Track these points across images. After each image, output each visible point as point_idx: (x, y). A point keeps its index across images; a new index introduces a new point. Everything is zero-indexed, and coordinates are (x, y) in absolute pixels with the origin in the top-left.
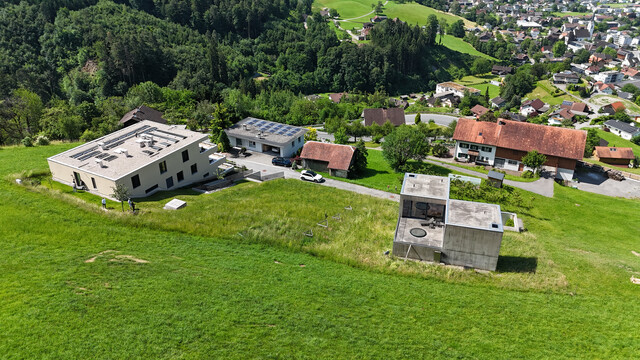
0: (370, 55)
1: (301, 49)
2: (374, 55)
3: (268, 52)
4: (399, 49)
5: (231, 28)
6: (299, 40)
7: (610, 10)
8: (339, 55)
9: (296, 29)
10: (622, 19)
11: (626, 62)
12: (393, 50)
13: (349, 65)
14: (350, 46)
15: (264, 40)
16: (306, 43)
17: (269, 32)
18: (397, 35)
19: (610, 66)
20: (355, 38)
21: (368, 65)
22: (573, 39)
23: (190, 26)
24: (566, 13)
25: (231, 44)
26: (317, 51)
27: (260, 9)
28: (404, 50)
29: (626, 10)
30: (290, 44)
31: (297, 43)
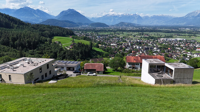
0: (75, 53)
1: (51, 52)
2: (76, 53)
3: (39, 53)
4: (83, 51)
5: (25, 46)
6: (50, 49)
7: (132, 41)
8: (65, 53)
9: (49, 46)
10: (135, 43)
11: (141, 52)
12: (81, 51)
13: (68, 56)
14: (67, 51)
15: (38, 50)
16: (53, 50)
17: (39, 47)
18: (81, 47)
19: (137, 53)
20: (68, 49)
21: (74, 56)
22: (126, 48)
23: (9, 46)
24: (121, 42)
25: (26, 52)
26: (57, 52)
27: (36, 40)
28: (85, 51)
29: (135, 41)
30: (47, 51)
31: (50, 50)
